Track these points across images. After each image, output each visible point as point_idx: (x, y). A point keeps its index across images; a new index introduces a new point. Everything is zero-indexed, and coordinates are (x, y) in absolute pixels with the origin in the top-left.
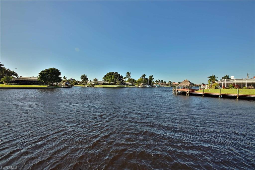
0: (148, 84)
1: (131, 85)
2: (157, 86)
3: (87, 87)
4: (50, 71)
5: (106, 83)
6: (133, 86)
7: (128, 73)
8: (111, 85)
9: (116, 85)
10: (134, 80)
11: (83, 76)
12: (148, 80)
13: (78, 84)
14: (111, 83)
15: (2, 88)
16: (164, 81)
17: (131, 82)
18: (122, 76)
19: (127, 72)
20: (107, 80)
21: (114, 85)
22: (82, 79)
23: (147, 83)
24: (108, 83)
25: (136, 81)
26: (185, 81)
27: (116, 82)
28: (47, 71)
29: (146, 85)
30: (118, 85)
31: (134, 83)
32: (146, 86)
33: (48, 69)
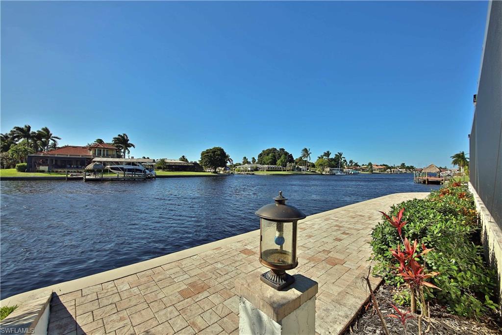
0: (339, 169)
2: (352, 173)
6: (312, 172)
7: (306, 150)
16: (355, 161)
18: (291, 155)
19: (302, 149)
21: (286, 171)
24: (274, 168)
26: (432, 166)
29: (335, 170)
30: (289, 171)
32: (334, 172)
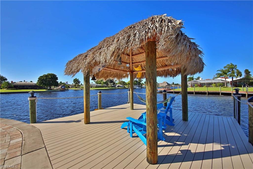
0: (138, 85)
1: (122, 87)
3: (81, 90)
4: (48, 76)
5: (98, 86)
6: (123, 87)
8: (104, 87)
9: (108, 87)
10: (124, 82)
11: (75, 79)
12: (137, 82)
13: (70, 88)
14: (104, 86)
15: (2, 93)
17: (122, 84)
20: (99, 83)
21: (107, 87)
22: (74, 82)
23: (136, 85)
24: (100, 86)
25: (126, 83)
26: (164, 82)
27: (108, 85)
28: (46, 76)
29: (135, 86)
30: (110, 87)
31: (125, 85)
33: (47, 74)
